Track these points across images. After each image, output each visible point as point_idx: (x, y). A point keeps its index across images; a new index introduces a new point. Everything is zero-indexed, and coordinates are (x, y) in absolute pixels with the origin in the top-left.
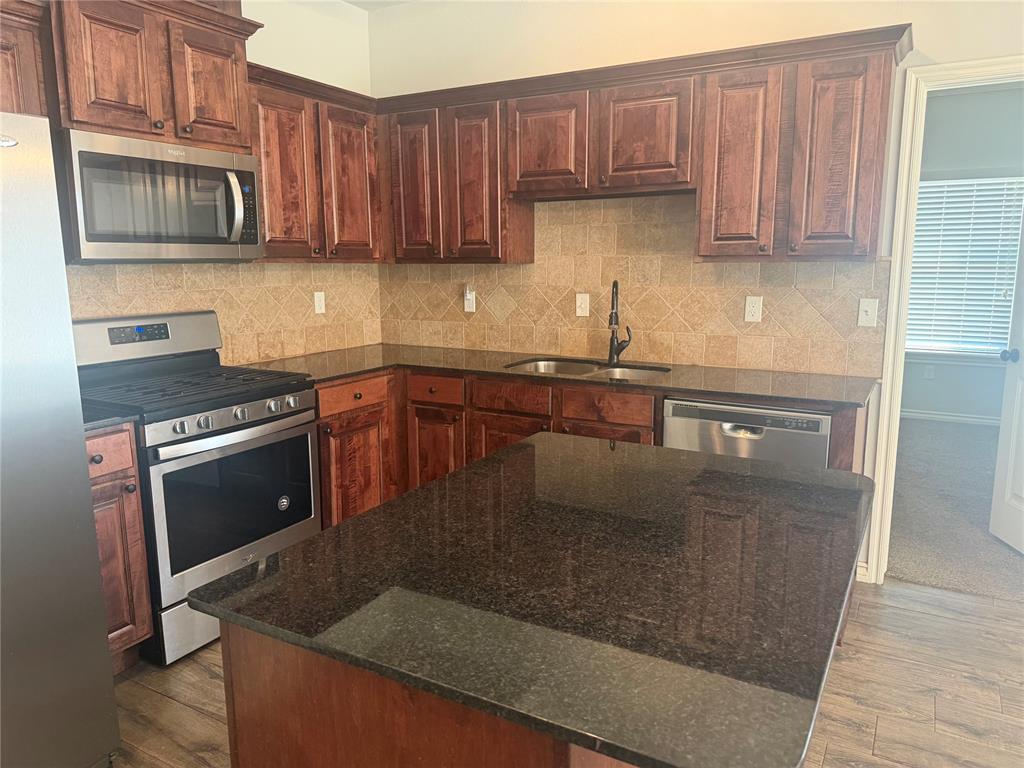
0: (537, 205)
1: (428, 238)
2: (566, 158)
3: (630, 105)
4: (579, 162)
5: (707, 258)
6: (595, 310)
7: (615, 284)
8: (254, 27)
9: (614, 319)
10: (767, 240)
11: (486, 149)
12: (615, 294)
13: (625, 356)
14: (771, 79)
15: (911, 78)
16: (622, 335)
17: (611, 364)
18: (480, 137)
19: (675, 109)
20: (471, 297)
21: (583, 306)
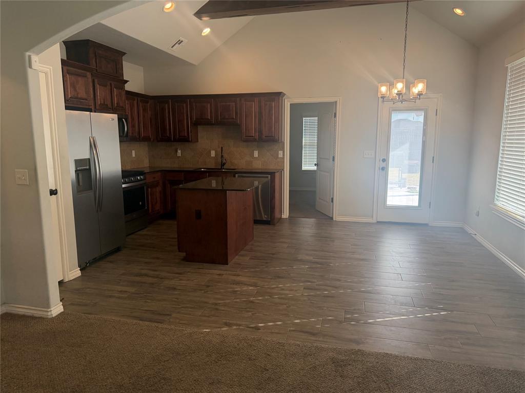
0: (199, 126)
1: (168, 135)
2: (208, 116)
3: (224, 104)
4: (211, 116)
5: (244, 141)
6: (216, 155)
7: (222, 148)
8: (126, 81)
9: (222, 156)
10: (257, 137)
11: (185, 112)
12: (222, 150)
13: (225, 167)
14: (255, 101)
15: (286, 101)
16: (224, 161)
17: (221, 169)
18: (183, 108)
19: (234, 106)
20: (179, 151)
21: (213, 154)
